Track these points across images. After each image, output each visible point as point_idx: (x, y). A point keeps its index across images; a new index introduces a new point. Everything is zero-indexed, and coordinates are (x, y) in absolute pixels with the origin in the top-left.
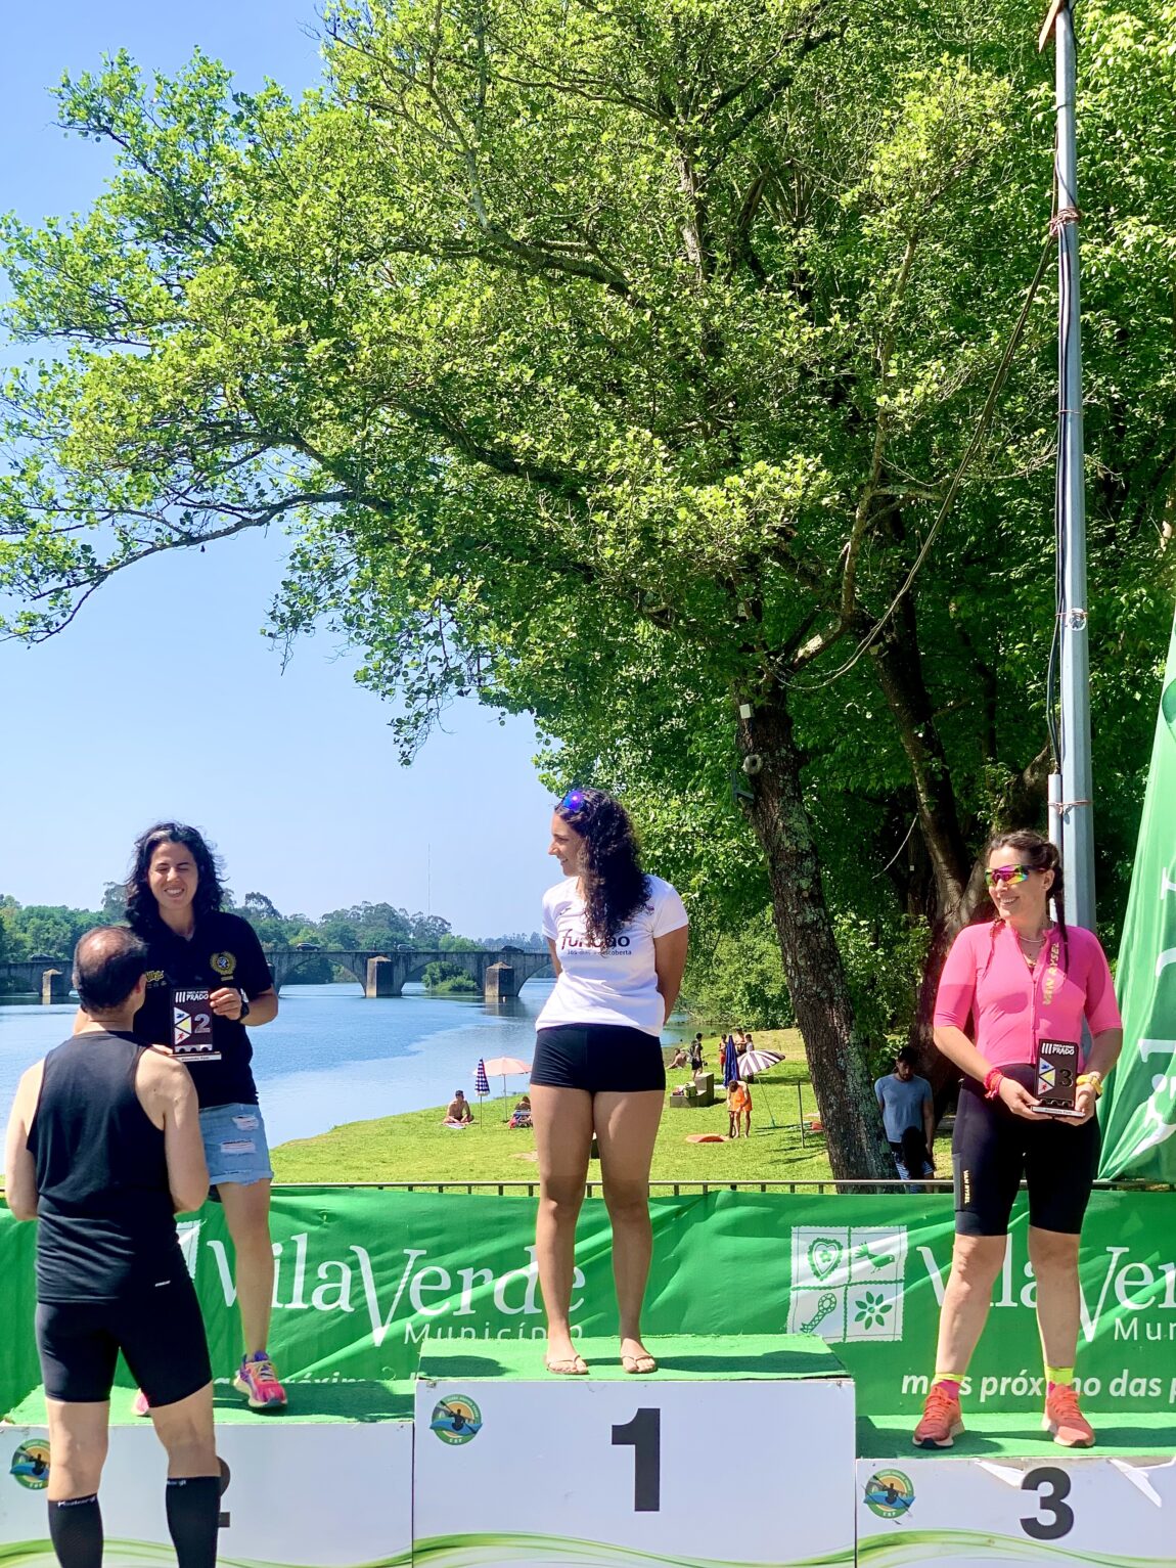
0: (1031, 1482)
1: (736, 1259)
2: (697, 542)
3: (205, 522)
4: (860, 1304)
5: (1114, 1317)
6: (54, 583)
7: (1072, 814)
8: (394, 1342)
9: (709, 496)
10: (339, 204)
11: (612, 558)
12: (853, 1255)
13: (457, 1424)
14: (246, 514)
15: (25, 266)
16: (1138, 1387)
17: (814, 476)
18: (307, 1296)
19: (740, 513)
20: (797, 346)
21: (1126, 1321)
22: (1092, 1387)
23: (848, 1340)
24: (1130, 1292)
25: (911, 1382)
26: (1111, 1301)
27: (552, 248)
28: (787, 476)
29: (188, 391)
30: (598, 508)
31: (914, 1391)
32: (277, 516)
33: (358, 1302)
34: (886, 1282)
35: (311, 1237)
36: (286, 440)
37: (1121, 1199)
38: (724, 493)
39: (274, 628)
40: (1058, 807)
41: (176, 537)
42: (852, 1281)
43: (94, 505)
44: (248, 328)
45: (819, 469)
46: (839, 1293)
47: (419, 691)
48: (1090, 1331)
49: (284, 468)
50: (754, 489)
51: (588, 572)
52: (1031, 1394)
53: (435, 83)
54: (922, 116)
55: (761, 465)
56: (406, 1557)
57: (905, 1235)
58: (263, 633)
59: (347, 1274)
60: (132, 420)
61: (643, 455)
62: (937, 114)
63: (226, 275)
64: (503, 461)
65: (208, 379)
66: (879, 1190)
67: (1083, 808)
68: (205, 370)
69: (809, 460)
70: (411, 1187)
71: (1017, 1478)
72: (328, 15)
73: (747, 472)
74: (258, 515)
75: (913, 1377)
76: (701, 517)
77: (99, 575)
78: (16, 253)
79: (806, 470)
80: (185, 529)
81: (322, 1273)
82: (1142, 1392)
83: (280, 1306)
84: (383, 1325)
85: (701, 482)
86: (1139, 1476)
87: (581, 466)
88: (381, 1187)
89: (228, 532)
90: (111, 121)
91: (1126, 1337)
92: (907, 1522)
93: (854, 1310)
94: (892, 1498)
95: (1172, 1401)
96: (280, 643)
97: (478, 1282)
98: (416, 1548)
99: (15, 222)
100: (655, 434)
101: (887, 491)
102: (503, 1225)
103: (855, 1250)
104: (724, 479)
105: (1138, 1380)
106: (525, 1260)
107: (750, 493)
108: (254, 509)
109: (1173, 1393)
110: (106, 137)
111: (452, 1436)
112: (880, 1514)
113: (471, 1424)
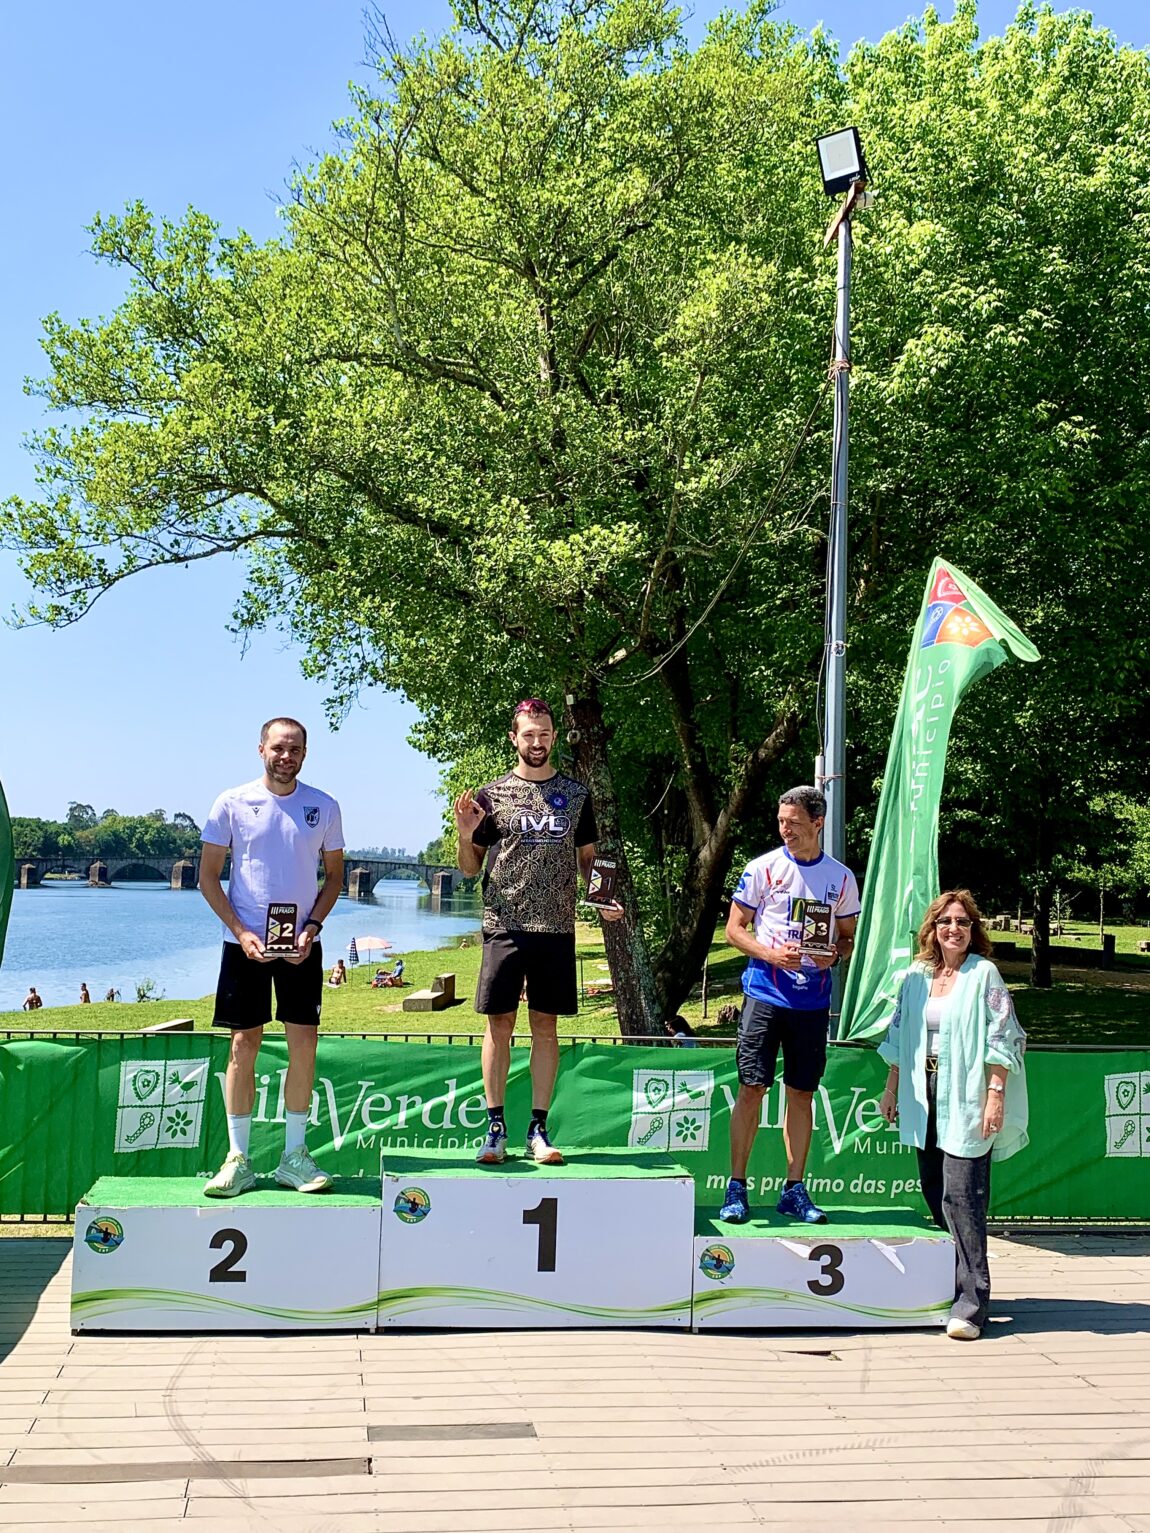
0: (815, 1255)
1: (596, 1092)
2: (547, 580)
3: (189, 547)
5: (855, 1137)
6: (74, 586)
7: (831, 784)
8: (349, 1148)
9: (558, 548)
11: (487, 588)
13: (413, 1208)
14: (220, 543)
15: (62, 353)
16: (869, 1186)
17: (632, 538)
19: (579, 561)
20: (621, 444)
21: (863, 1140)
22: (838, 1185)
24: (866, 1119)
25: (713, 1180)
26: (853, 1126)
27: (446, 363)
28: (614, 536)
29: (181, 452)
30: (478, 552)
31: (715, 1186)
32: (243, 545)
36: (250, 490)
37: (862, 1055)
38: (569, 546)
39: (236, 625)
40: (822, 779)
41: (168, 556)
43: (108, 530)
44: (229, 407)
45: (636, 533)
48: (838, 1147)
49: (248, 510)
50: (590, 545)
51: (466, 598)
53: (369, 241)
54: (714, 286)
55: (596, 528)
56: (374, 1304)
58: (227, 627)
60: (143, 470)
61: (512, 517)
62: (725, 286)
63: (216, 369)
64: (408, 515)
65: (196, 442)
67: (839, 780)
68: (198, 437)
69: (629, 526)
70: (364, 1036)
71: (805, 1251)
72: (294, 186)
73: (586, 532)
74: (228, 544)
75: (715, 1177)
76: (552, 562)
77: (108, 581)
78: (58, 344)
79: (627, 533)
80: (175, 550)
82: (872, 1190)
83: (267, 1120)
84: (342, 1135)
85: (553, 536)
86: (890, 1251)
87: (467, 521)
88: (343, 1036)
89: (206, 554)
90: (130, 252)
91: (862, 1151)
92: (729, 1282)
94: (718, 1264)
95: (892, 1196)
96: (241, 636)
97: (411, 1105)
98: (380, 1298)
99: (58, 321)
100: (521, 502)
102: (430, 1065)
104: (568, 536)
105: (869, 1182)
106: (445, 1090)
107: (587, 548)
108: (226, 539)
109: (894, 1191)
110: (125, 264)
111: (409, 1217)
112: (710, 1276)
113: (423, 1208)
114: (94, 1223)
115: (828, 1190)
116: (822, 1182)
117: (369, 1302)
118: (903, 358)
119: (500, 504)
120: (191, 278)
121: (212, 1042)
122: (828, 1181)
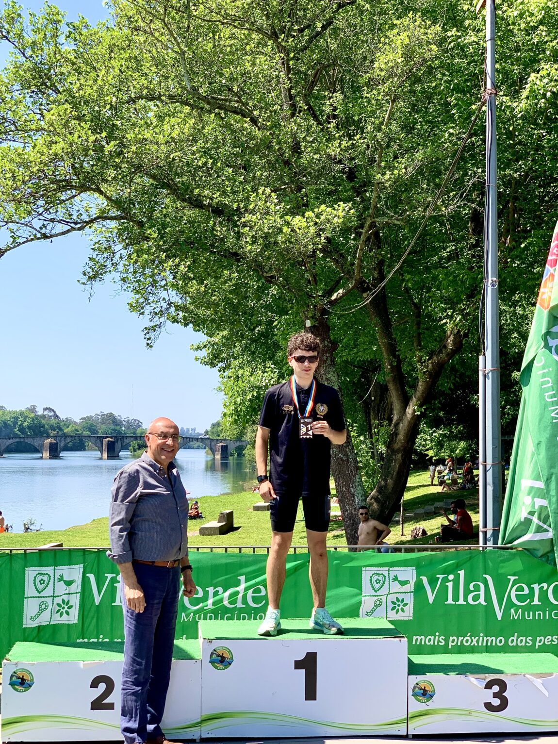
0: (489, 686)
2: (291, 243)
3: (53, 228)
4: (393, 603)
7: (490, 374)
9: (297, 221)
11: (250, 250)
13: (221, 660)
16: (521, 641)
17: (347, 213)
19: (312, 230)
20: (338, 150)
21: (516, 612)
22: (501, 641)
25: (417, 639)
26: (509, 601)
27: (219, 99)
28: (335, 212)
29: (46, 165)
30: (244, 226)
31: (418, 643)
32: (87, 227)
34: (405, 593)
36: (92, 189)
37: (515, 554)
38: (305, 219)
39: (84, 279)
40: (483, 371)
41: (39, 235)
44: (76, 135)
45: (350, 209)
46: (384, 598)
48: (499, 615)
50: (319, 218)
51: (236, 256)
52: (472, 645)
53: (166, 19)
54: (399, 42)
55: (323, 207)
56: (198, 723)
57: (415, 571)
58: (78, 281)
60: (20, 178)
61: (266, 202)
62: (407, 41)
63: (66, 109)
64: (197, 203)
65: (55, 157)
67: (495, 372)
68: (56, 155)
69: (346, 205)
71: (482, 684)
73: (316, 210)
74: (79, 226)
75: (418, 637)
76: (293, 230)
79: (344, 210)
80: (43, 231)
82: (523, 644)
85: (293, 212)
86: (538, 682)
87: (235, 206)
89: (63, 233)
90: (8, 33)
91: (516, 618)
92: (432, 705)
93: (391, 606)
94: (425, 694)
95: (537, 648)
96: (88, 287)
97: (216, 593)
98: (203, 718)
100: (272, 191)
103: (392, 578)
104: (304, 213)
105: (521, 638)
106: (238, 584)
107: (317, 220)
108: (76, 223)
109: (538, 644)
111: (219, 666)
112: (419, 701)
113: (228, 660)
114: (15, 673)
115: (494, 644)
116: (490, 639)
117: (195, 722)
118: (528, 86)
119: (258, 194)
120: (48, 50)
121: (84, 554)
122: (494, 638)
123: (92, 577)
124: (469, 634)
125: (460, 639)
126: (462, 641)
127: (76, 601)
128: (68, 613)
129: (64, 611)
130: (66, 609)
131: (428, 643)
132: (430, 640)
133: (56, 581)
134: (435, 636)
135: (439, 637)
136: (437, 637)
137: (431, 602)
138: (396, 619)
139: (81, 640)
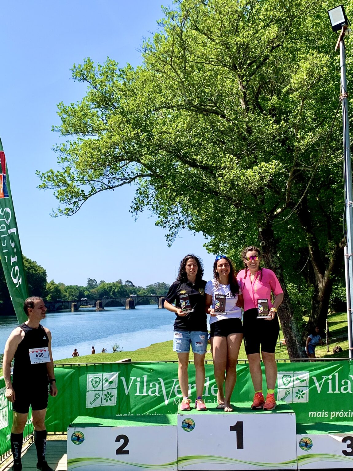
0: (344, 440)
2: (246, 185)
3: (114, 183)
4: (297, 393)
6: (75, 200)
7: (351, 257)
8: (170, 404)
9: (249, 172)
10: (148, 97)
11: (223, 189)
12: (294, 379)
13: (188, 426)
15: (65, 116)
17: (278, 166)
18: (147, 392)
19: (258, 177)
20: (272, 130)
23: (294, 403)
25: (311, 414)
28: (270, 166)
29: (109, 148)
30: (219, 176)
31: (312, 416)
32: (133, 181)
33: (161, 393)
34: (304, 387)
35: (148, 376)
36: (135, 161)
38: (253, 171)
39: (132, 210)
40: (347, 256)
41: (106, 187)
42: (294, 386)
43: (85, 179)
44: (125, 131)
45: (279, 164)
47: (173, 227)
49: (134, 167)
50: (261, 170)
51: (217, 194)
52: (344, 416)
53: (172, 64)
54: (305, 67)
55: (263, 163)
56: (176, 462)
57: (308, 374)
58: (129, 211)
59: (158, 386)
61: (230, 162)
62: (309, 66)
63: (119, 118)
65: (114, 145)
66: (301, 361)
69: (276, 162)
70: (174, 362)
71: (340, 439)
72: (144, 47)
73: (259, 165)
74: (128, 181)
75: (312, 412)
76: (247, 178)
77: (86, 198)
78: (63, 113)
79: (275, 164)
80: (109, 185)
81: (151, 386)
83: (140, 395)
84: (168, 399)
85: (247, 168)
87: (214, 165)
88: (166, 362)
89: (120, 185)
92: (310, 452)
93: (295, 394)
94: (306, 445)
96: (134, 214)
98: (178, 460)
99: (63, 105)
100: (234, 156)
101: (298, 168)
103: (295, 378)
104: (253, 167)
107: (260, 171)
108: (126, 179)
110: (85, 81)
111: (187, 429)
112: (303, 449)
113: (192, 426)
114: (74, 433)
117: (174, 461)
120: (109, 85)
121: (119, 365)
123: (123, 379)
124: (342, 411)
125: (337, 413)
126: (338, 414)
127: (115, 393)
128: (110, 400)
129: (108, 398)
130: (110, 397)
131: (318, 416)
132: (319, 414)
133: (104, 382)
134: (322, 412)
135: (325, 412)
136: (323, 413)
137: (319, 392)
138: (298, 402)
139: (118, 415)
